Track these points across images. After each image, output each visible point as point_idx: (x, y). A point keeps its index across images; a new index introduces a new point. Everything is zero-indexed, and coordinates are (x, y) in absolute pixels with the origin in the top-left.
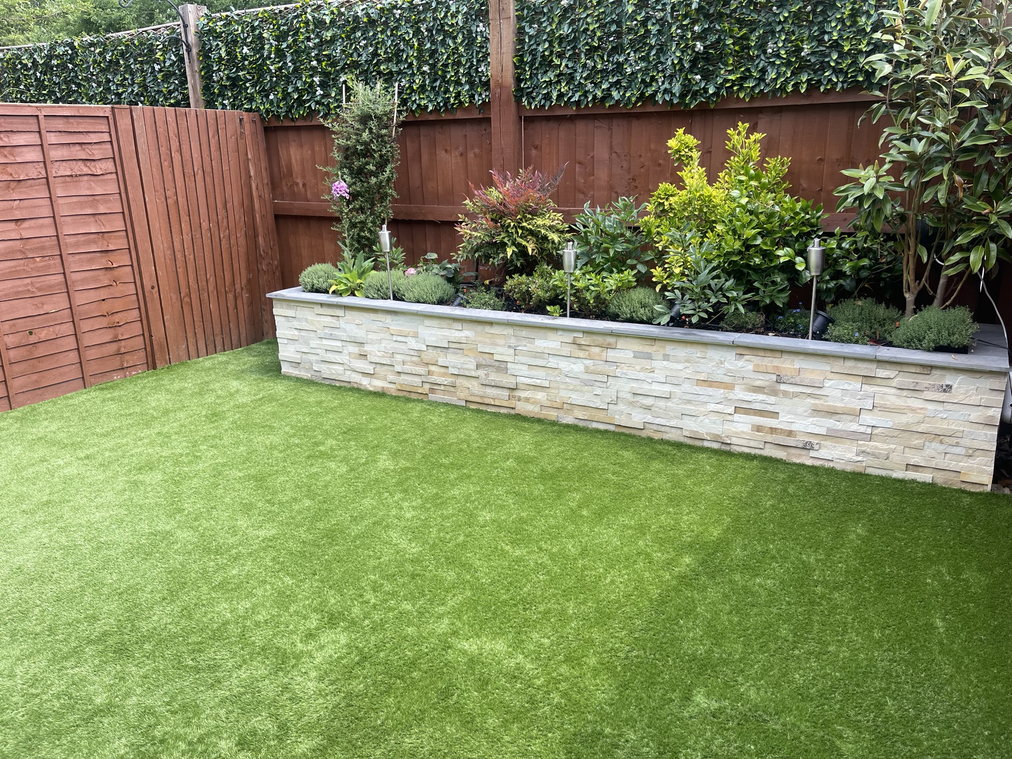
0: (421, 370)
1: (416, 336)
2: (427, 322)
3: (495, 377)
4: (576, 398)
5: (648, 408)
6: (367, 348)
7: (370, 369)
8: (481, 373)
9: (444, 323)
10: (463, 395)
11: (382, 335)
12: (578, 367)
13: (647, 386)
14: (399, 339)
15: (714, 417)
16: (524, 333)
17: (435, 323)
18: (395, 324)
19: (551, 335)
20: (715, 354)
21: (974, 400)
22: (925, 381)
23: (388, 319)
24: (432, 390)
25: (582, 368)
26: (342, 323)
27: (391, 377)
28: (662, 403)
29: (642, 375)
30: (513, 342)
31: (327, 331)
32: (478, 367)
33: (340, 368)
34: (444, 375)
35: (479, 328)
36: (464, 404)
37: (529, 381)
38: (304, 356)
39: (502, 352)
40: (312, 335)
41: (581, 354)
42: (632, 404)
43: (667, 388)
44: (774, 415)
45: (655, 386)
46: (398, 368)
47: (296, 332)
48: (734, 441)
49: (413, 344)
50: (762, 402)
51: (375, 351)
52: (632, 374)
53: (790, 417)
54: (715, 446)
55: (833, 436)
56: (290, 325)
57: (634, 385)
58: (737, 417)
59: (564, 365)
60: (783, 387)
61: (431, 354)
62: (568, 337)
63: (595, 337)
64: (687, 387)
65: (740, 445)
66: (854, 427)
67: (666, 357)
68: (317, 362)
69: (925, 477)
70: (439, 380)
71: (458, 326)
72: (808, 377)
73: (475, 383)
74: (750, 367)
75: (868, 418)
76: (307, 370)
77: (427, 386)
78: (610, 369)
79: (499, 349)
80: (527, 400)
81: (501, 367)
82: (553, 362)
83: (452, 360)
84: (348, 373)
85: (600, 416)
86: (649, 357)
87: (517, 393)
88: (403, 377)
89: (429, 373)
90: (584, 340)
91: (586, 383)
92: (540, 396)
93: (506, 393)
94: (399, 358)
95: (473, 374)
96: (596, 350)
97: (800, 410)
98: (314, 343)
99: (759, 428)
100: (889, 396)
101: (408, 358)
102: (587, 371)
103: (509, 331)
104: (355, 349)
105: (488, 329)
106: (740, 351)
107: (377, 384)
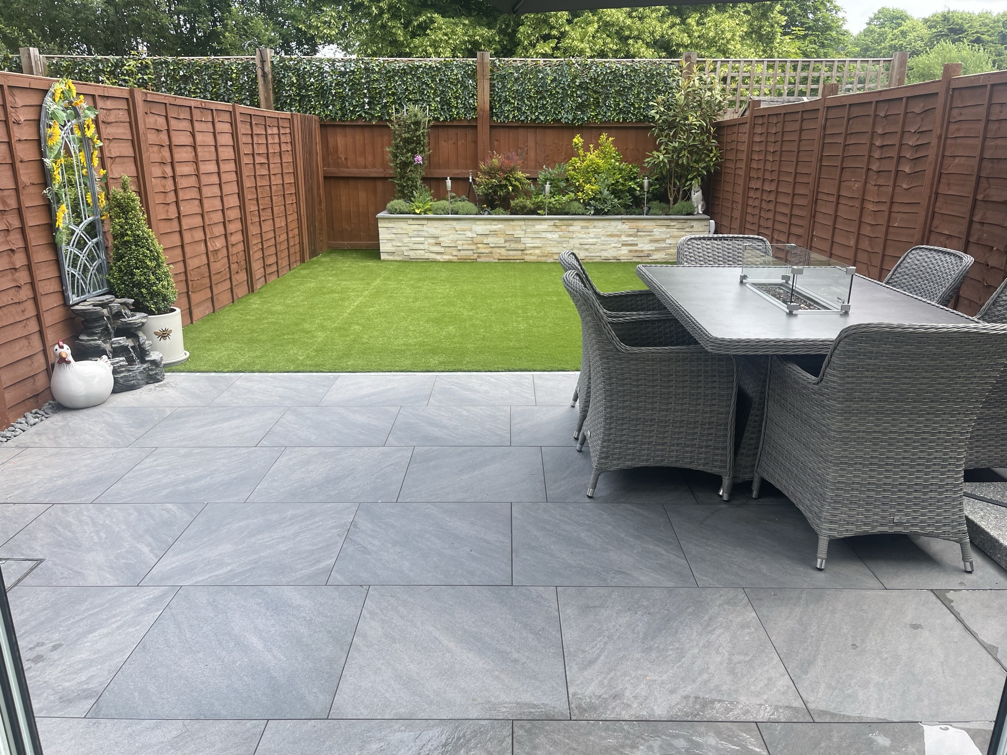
0: (473, 247)
1: (471, 230)
2: (478, 223)
3: (514, 246)
4: (555, 250)
5: (587, 250)
6: (440, 239)
7: (442, 250)
8: (507, 244)
9: (487, 222)
10: (497, 256)
11: (450, 232)
12: (555, 236)
13: (586, 240)
14: (461, 233)
15: (613, 249)
16: (530, 223)
17: (482, 222)
18: (457, 225)
19: (544, 223)
20: (614, 223)
21: (701, 229)
22: (686, 225)
23: (454, 223)
24: (479, 257)
25: (557, 236)
26: (425, 228)
27: (455, 253)
28: (593, 247)
29: (584, 236)
30: (524, 228)
31: (415, 233)
32: (505, 241)
33: (423, 252)
34: (486, 248)
35: (507, 223)
36: (497, 261)
37: (531, 245)
38: (398, 248)
39: (518, 233)
40: (404, 236)
41: (557, 230)
42: (580, 249)
43: (595, 240)
44: (636, 245)
45: (590, 240)
46: (460, 248)
47: (393, 236)
48: (622, 258)
49: (469, 234)
50: (632, 240)
51: (446, 241)
52: (580, 235)
53: (642, 245)
54: (614, 261)
55: (657, 250)
56: (390, 232)
57: (581, 240)
58: (623, 248)
59: (549, 236)
60: (639, 233)
61: (480, 238)
62: (552, 223)
63: (564, 222)
64: (603, 238)
65: (624, 259)
66: (664, 245)
67: (594, 227)
68: (407, 250)
70: (483, 251)
71: (495, 223)
72: (648, 228)
73: (503, 250)
74: (627, 227)
75: (668, 241)
76: (399, 255)
77: (476, 255)
78: (570, 235)
79: (517, 232)
80: (531, 254)
81: (518, 240)
82: (544, 235)
83: (490, 240)
84: (427, 254)
86: (588, 228)
87: (525, 252)
88: (462, 252)
89: (478, 248)
90: (558, 223)
91: (559, 243)
92: (537, 251)
93: (520, 252)
94: (460, 242)
95: (503, 245)
96: (565, 227)
97: (645, 241)
98: (406, 240)
99: (631, 251)
100: (675, 232)
101: (465, 242)
102: (560, 237)
103: (523, 223)
104: (433, 241)
105: (512, 223)
106: (623, 221)
107: (446, 257)
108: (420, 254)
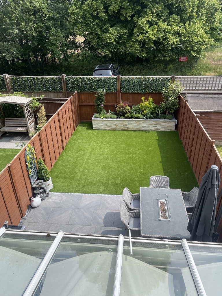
0: (115, 127)
1: (115, 123)
3: (125, 126)
4: (136, 128)
7: (108, 127)
10: (121, 129)
11: (110, 123)
12: (136, 124)
13: (144, 125)
14: (112, 123)
15: (150, 128)
16: (130, 121)
17: (118, 121)
19: (133, 121)
20: (151, 122)
21: (173, 123)
22: (169, 122)
23: (111, 121)
24: (117, 129)
26: (104, 122)
28: (145, 127)
30: (128, 122)
31: (101, 123)
32: (123, 125)
37: (130, 126)
38: (97, 127)
39: (127, 124)
42: (142, 127)
46: (112, 127)
47: (96, 124)
49: (114, 124)
51: (109, 125)
52: (142, 124)
58: (153, 127)
59: (134, 124)
60: (157, 124)
61: (117, 125)
62: (135, 121)
63: (138, 121)
64: (148, 125)
65: (153, 130)
67: (146, 122)
68: (99, 127)
69: (169, 130)
70: (118, 127)
71: (121, 121)
72: (159, 123)
73: (123, 127)
75: (165, 126)
78: (140, 124)
83: (120, 125)
84: (104, 128)
85: (138, 129)
87: (129, 128)
91: (137, 126)
92: (131, 128)
93: (127, 128)
94: (112, 125)
97: (159, 126)
98: (99, 125)
99: (155, 128)
104: (106, 125)
105: (125, 121)
106: (153, 121)
107: (109, 129)
108: (102, 128)
